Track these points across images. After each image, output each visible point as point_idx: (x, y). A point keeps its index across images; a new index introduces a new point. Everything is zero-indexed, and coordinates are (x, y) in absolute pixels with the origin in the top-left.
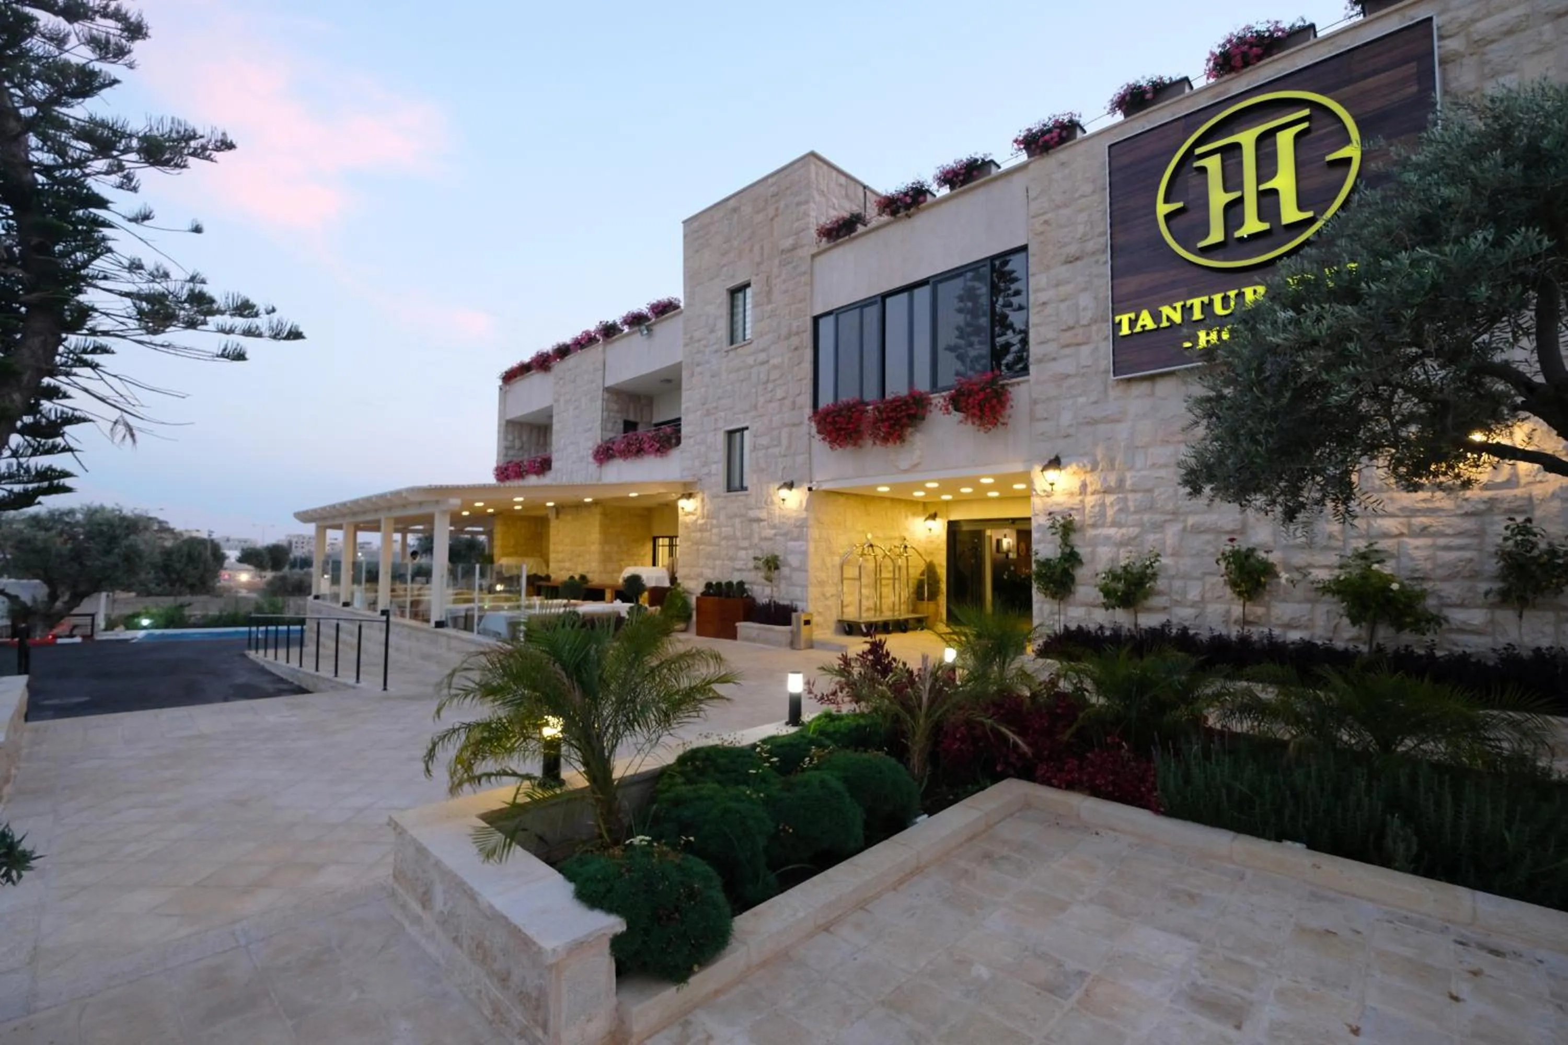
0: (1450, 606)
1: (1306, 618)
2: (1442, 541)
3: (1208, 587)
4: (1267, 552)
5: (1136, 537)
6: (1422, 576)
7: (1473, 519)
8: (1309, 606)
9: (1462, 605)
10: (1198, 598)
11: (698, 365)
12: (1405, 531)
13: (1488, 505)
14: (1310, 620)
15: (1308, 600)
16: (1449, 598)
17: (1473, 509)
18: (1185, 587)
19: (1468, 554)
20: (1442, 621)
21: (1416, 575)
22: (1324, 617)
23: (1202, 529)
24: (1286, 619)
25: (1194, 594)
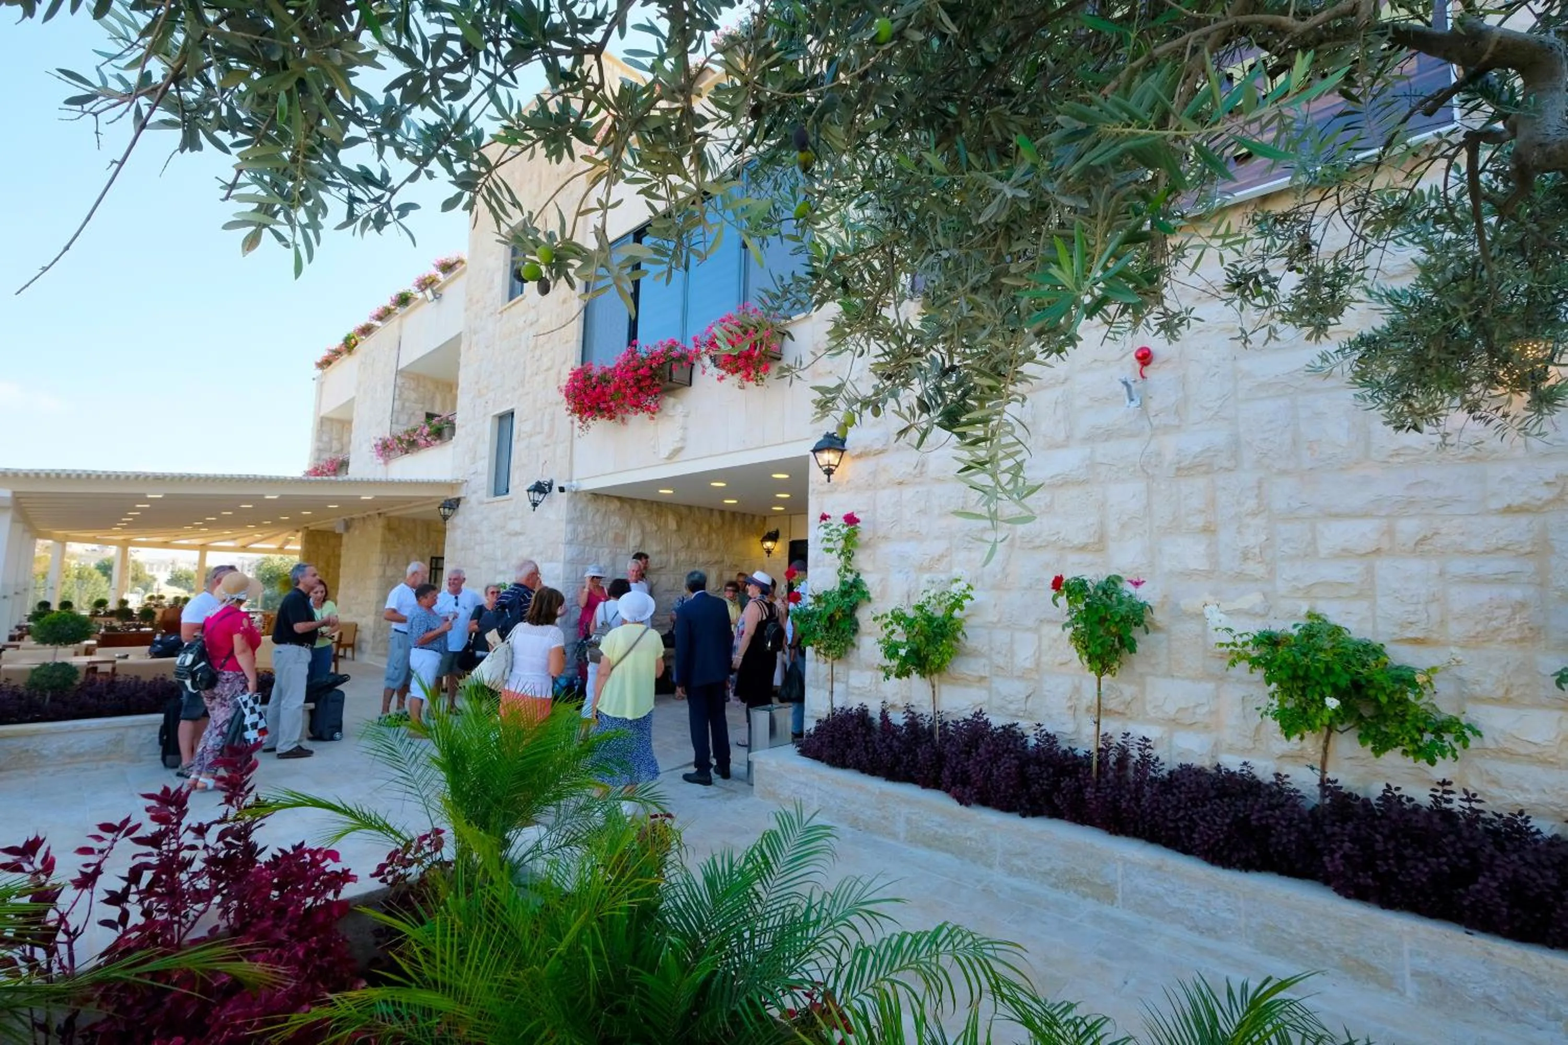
0: (1477, 699)
1: (1205, 709)
2: (1460, 566)
3: (1046, 643)
4: (1137, 584)
5: (942, 556)
6: (1421, 635)
7: (1523, 521)
8: (1210, 686)
9: (1506, 700)
10: (1028, 664)
11: (475, 333)
12: (1385, 545)
13: (1557, 490)
14: (1211, 713)
15: (1209, 676)
16: (1477, 683)
17: (1524, 499)
18: (1012, 642)
19: (1517, 593)
20: (1468, 733)
21: (1409, 634)
22: (1238, 710)
23: (1037, 542)
24: (1170, 710)
25: (1024, 656)
